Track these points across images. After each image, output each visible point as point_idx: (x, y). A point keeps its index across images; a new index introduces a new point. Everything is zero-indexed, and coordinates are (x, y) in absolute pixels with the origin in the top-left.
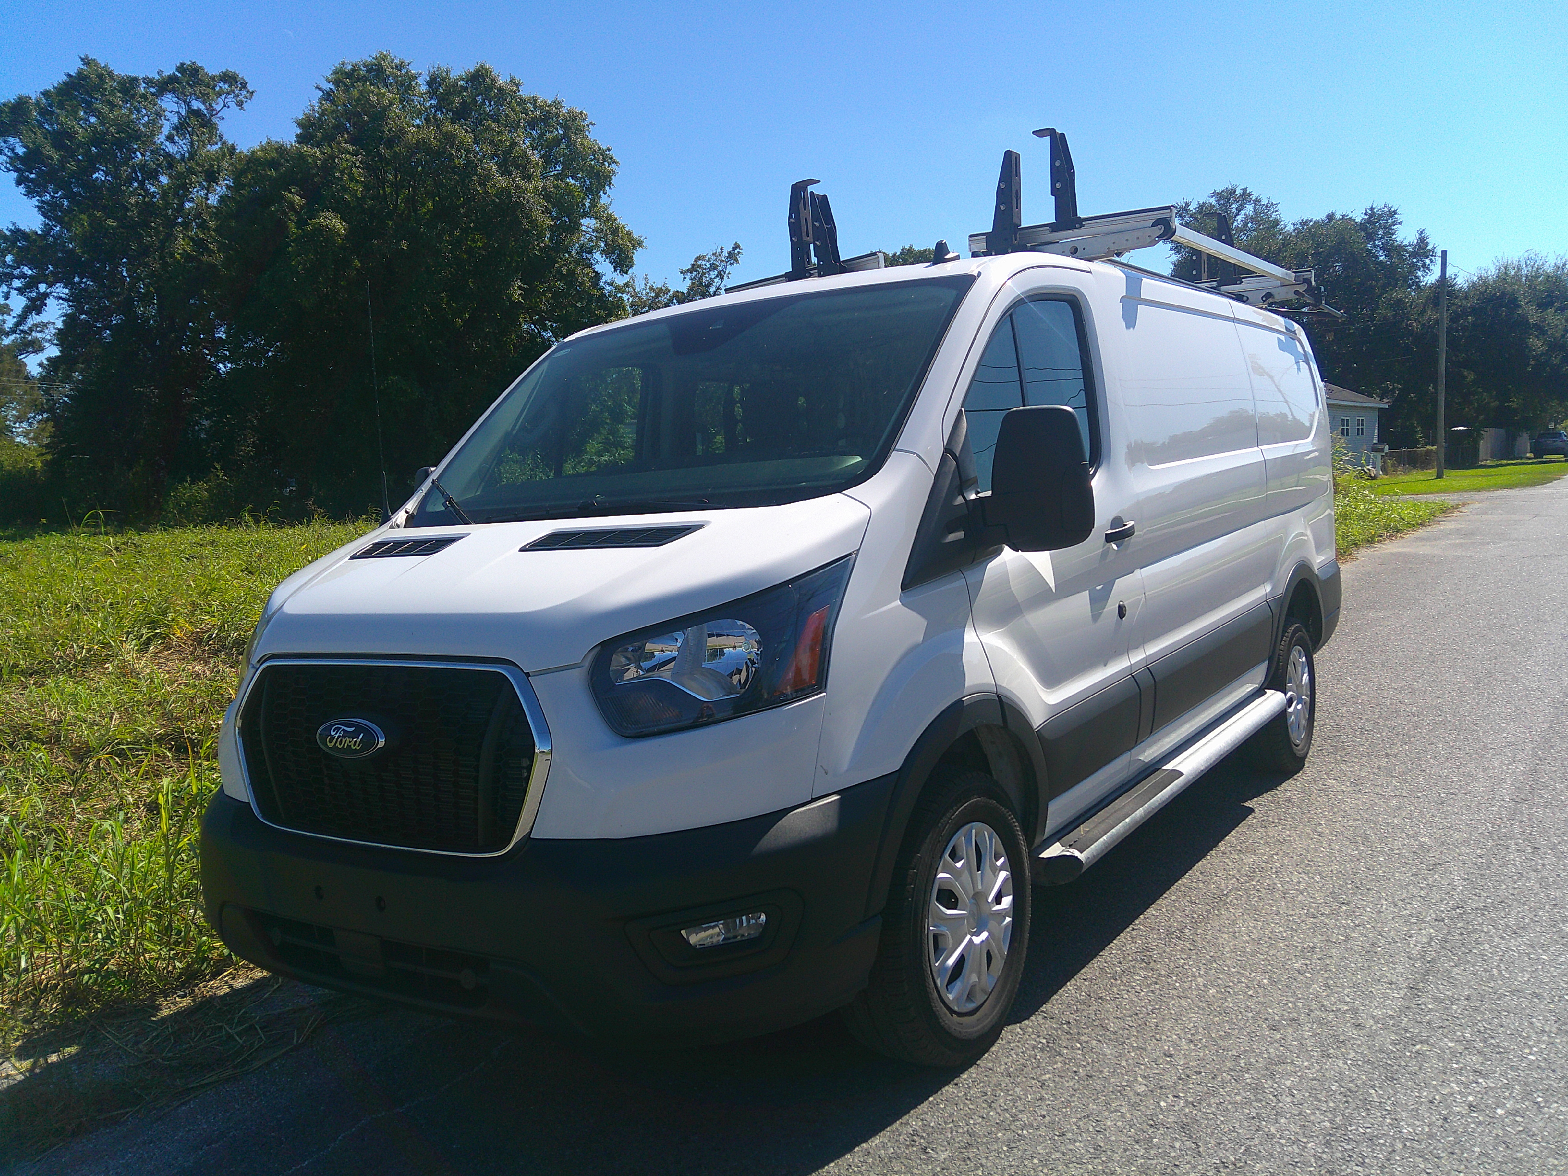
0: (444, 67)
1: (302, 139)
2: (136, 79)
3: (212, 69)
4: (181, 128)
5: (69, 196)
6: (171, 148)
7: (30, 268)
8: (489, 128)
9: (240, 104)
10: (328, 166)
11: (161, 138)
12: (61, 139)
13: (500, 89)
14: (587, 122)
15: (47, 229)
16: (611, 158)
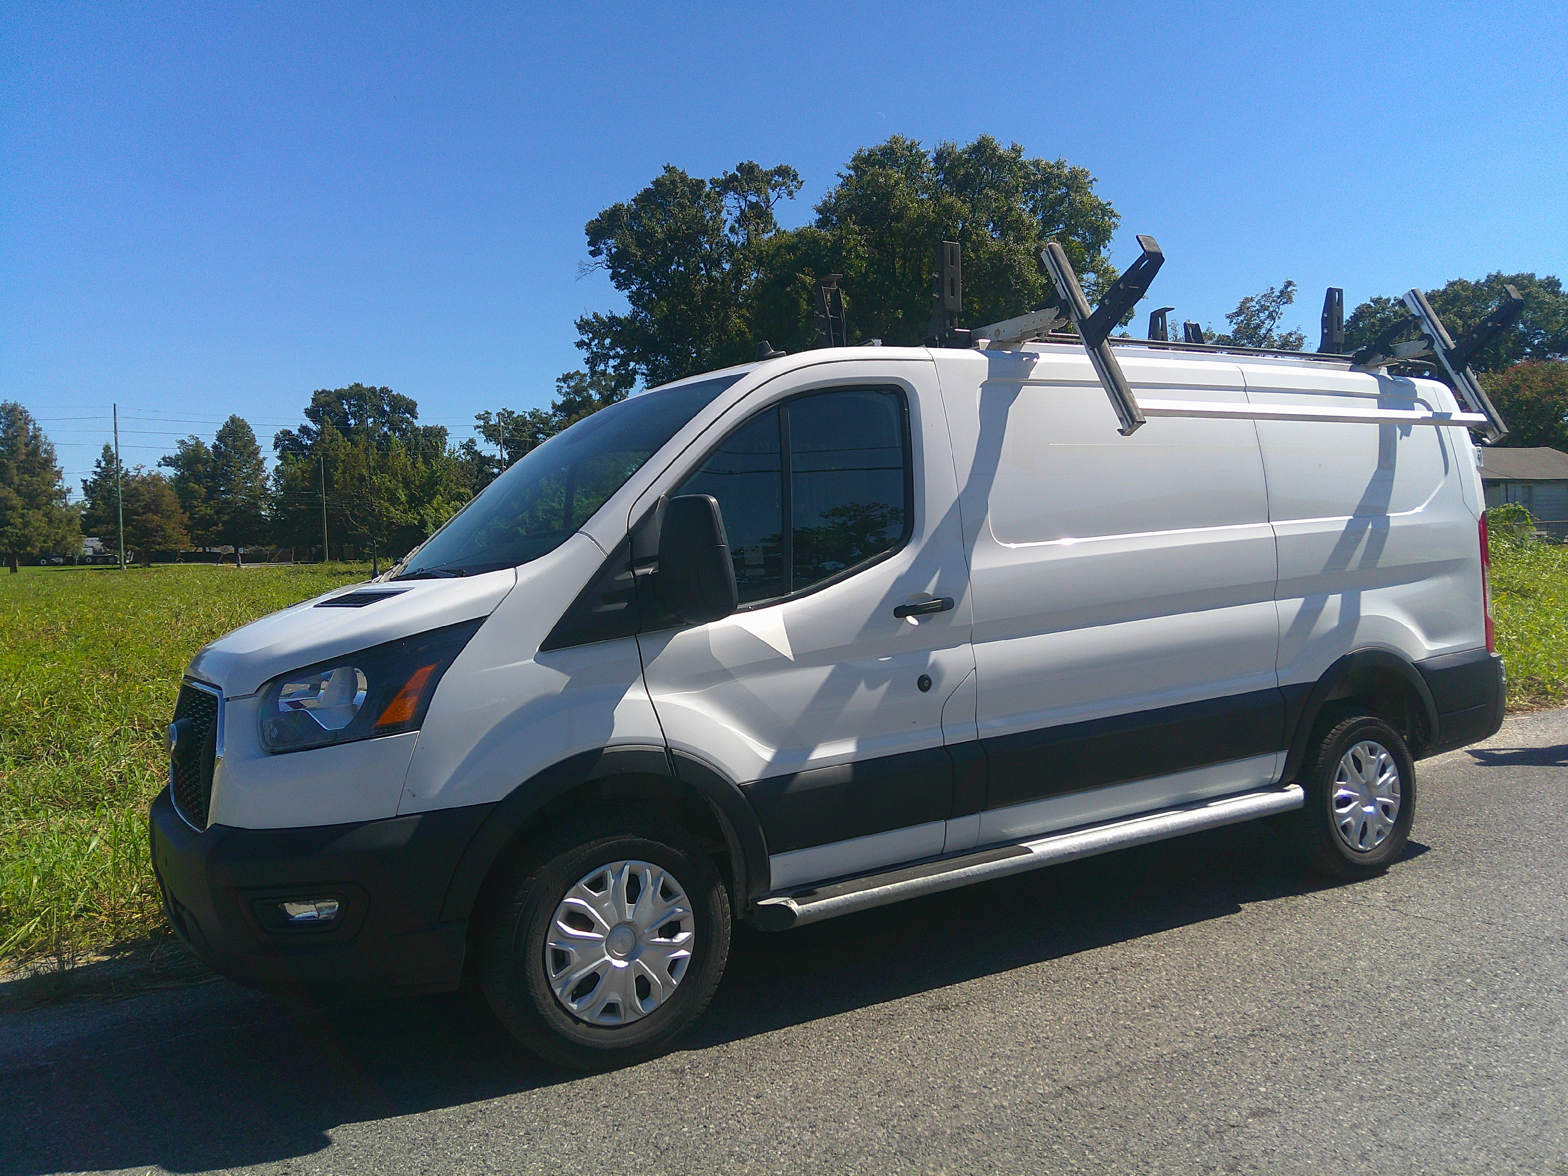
0: (950, 143)
1: (822, 223)
2: (702, 181)
3: (767, 165)
4: (743, 220)
5: (653, 287)
6: (733, 238)
7: (622, 349)
8: (987, 197)
9: (790, 194)
10: (837, 246)
11: (726, 231)
12: (644, 239)
13: (1000, 158)
14: (1090, 178)
15: (635, 314)
16: (1113, 211)
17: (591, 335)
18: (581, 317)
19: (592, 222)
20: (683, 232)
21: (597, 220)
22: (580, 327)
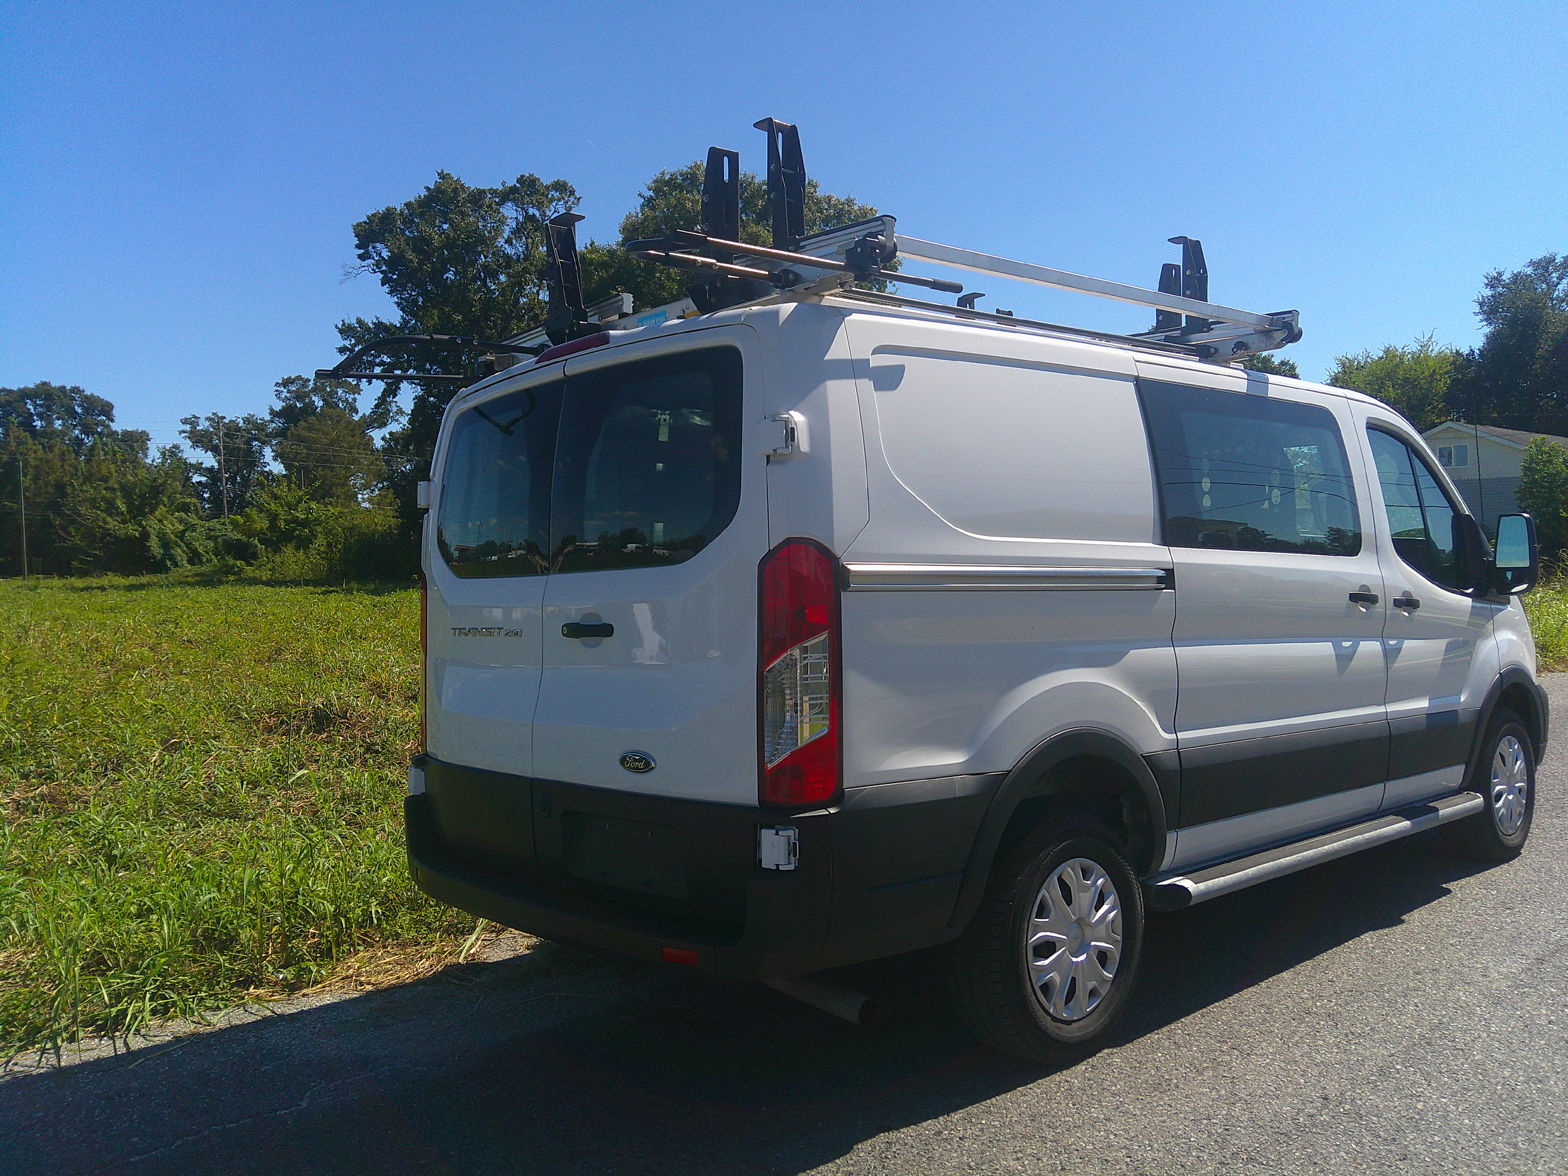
0: (750, 173)
1: (625, 243)
2: (484, 191)
3: (546, 180)
4: (518, 231)
5: (425, 293)
6: (509, 250)
9: (569, 209)
10: (650, 267)
11: (501, 241)
12: (421, 244)
15: (405, 322)
17: (353, 341)
18: (343, 321)
19: (359, 225)
20: (462, 241)
21: (365, 222)
22: (341, 332)
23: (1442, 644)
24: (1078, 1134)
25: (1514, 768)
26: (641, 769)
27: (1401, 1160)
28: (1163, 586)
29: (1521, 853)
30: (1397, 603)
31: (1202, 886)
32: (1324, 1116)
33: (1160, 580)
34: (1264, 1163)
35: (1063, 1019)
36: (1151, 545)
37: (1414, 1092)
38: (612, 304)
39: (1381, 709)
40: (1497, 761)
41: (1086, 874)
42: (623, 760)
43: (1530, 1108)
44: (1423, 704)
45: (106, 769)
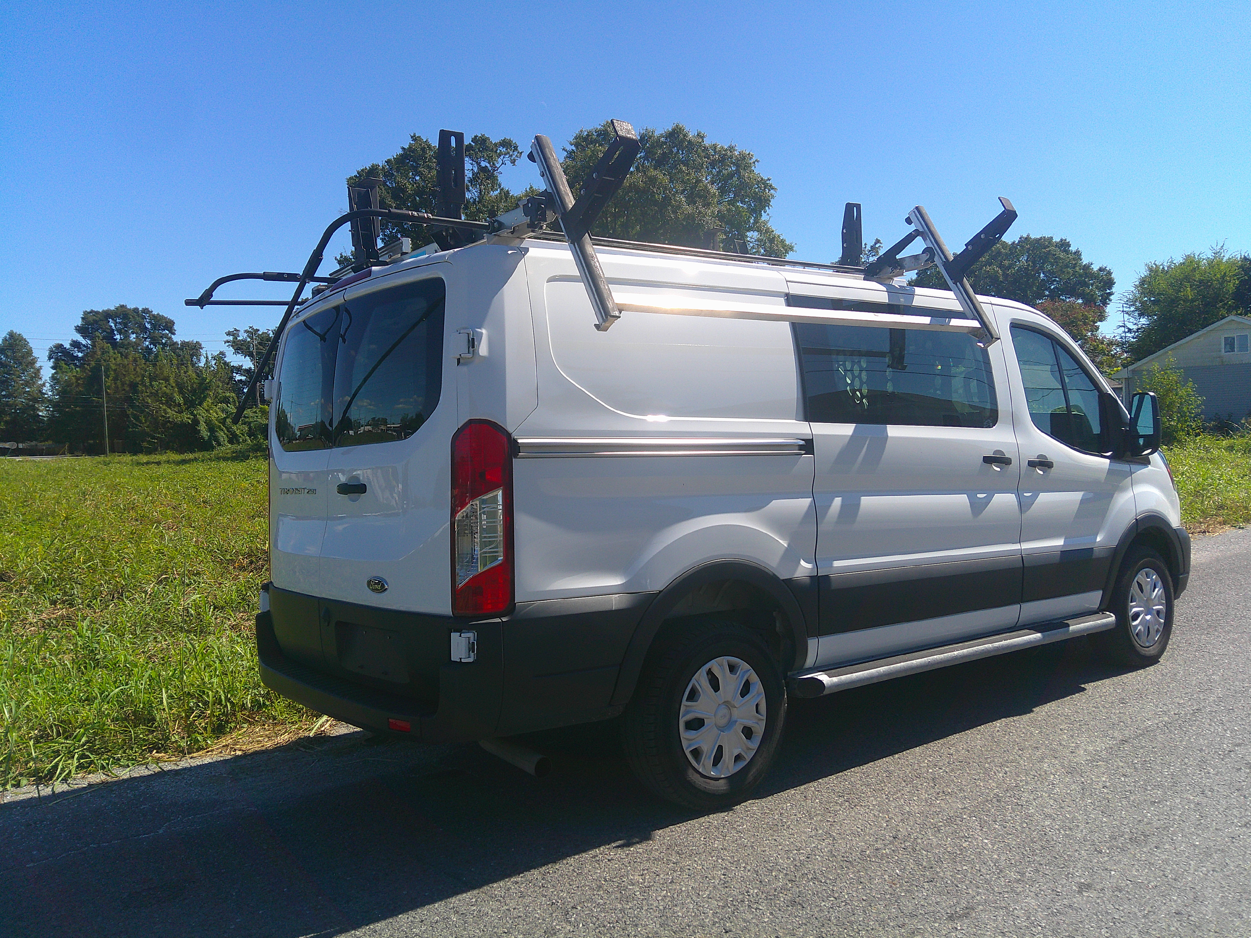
0: (650, 128)
3: (495, 139)
4: (473, 180)
6: (468, 195)
8: (681, 171)
9: (513, 162)
12: (398, 193)
13: (690, 142)
14: (753, 160)
16: (771, 185)
19: (351, 178)
20: (430, 189)
21: (356, 176)
23: (1077, 496)
24: (696, 859)
25: (1151, 595)
26: (379, 590)
27: (928, 882)
28: (803, 452)
29: (1159, 661)
30: (1032, 464)
31: (835, 679)
32: (887, 850)
33: (801, 447)
34: (823, 881)
35: (712, 777)
36: (794, 421)
37: (966, 835)
38: (394, 246)
39: (1016, 547)
40: (1134, 589)
41: (732, 668)
42: (369, 583)
43: (1051, 848)
44: (1059, 542)
45: (113, 597)
